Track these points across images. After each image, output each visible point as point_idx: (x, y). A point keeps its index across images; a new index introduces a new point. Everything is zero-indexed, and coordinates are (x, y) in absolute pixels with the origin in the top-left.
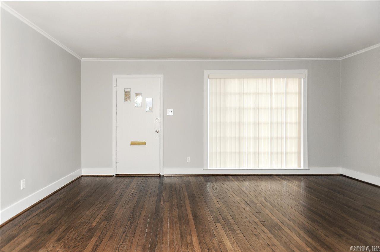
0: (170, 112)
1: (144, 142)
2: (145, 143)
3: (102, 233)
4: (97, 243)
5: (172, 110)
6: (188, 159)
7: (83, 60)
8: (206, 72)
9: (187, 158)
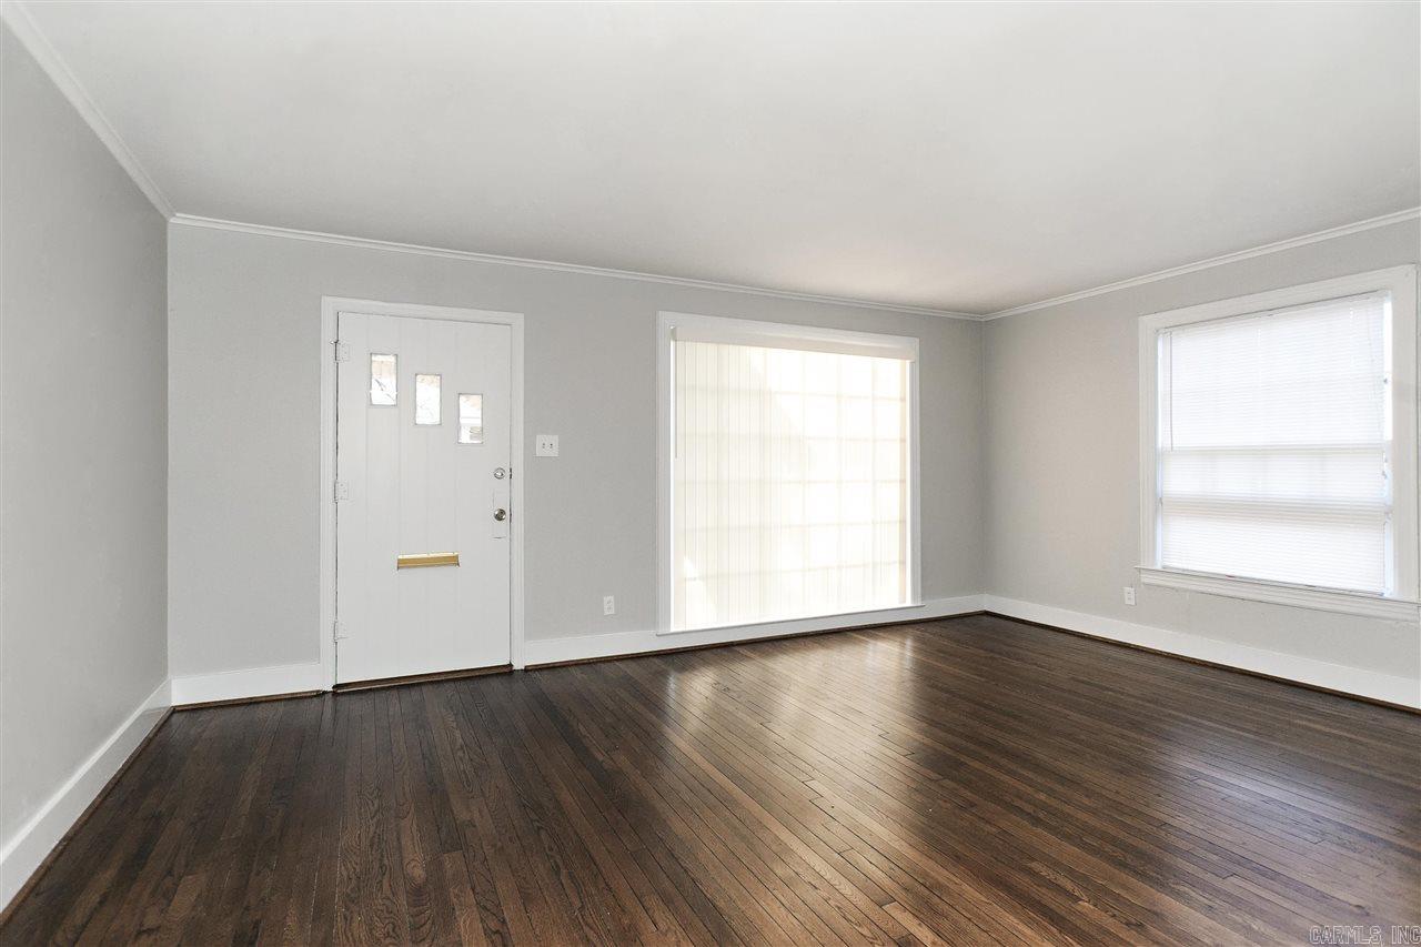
0: (548, 446)
1: (451, 554)
2: (457, 557)
3: (478, 889)
4: (493, 924)
5: (555, 439)
6: (609, 604)
7: (178, 220)
8: (666, 319)
9: (605, 602)
